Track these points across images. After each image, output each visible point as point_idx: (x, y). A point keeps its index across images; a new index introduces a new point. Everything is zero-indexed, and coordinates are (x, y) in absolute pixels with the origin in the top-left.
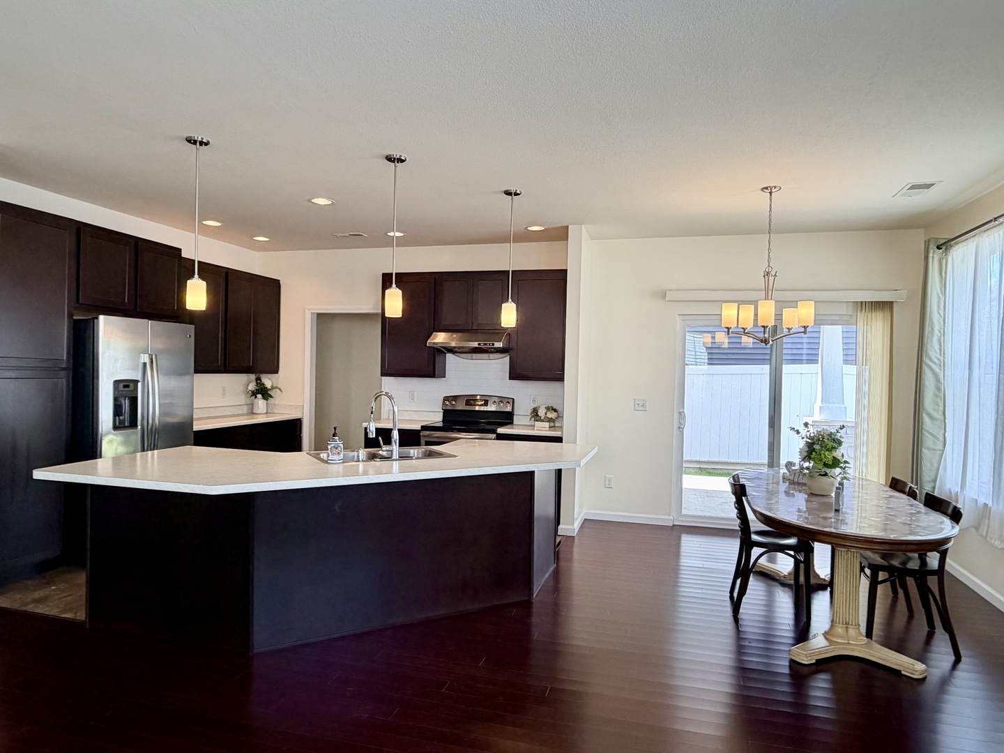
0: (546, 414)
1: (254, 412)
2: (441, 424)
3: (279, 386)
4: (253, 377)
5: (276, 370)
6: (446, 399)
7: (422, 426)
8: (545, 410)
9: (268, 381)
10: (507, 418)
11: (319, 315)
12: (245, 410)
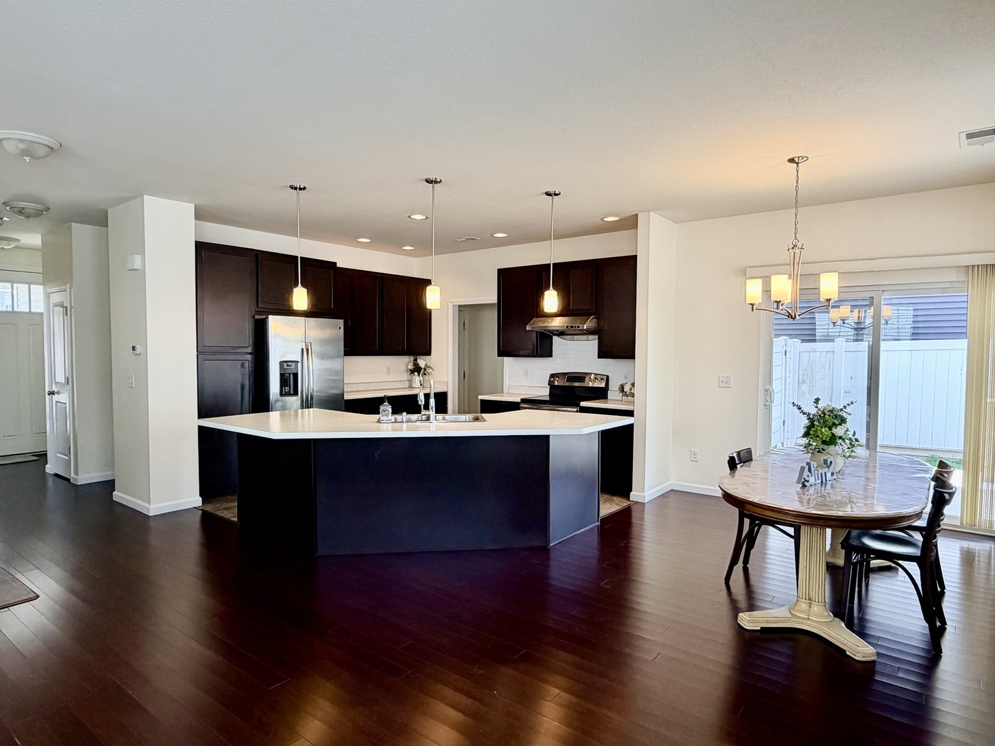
0: (631, 390)
1: (413, 386)
2: (548, 398)
3: (431, 366)
4: (412, 358)
5: (428, 353)
6: (552, 376)
7: (522, 399)
8: (631, 386)
9: (422, 362)
10: (602, 394)
11: (460, 306)
12: (407, 384)
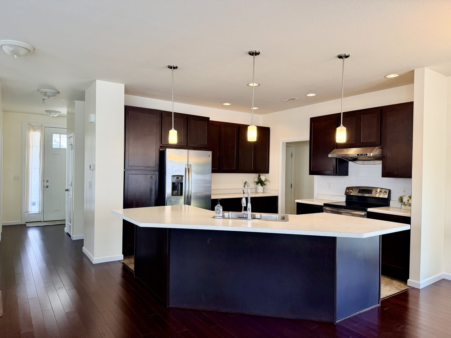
0: (408, 201)
1: (258, 192)
3: (269, 180)
4: (257, 175)
5: (267, 171)
6: (348, 188)
7: (324, 204)
8: (408, 198)
10: (385, 202)
